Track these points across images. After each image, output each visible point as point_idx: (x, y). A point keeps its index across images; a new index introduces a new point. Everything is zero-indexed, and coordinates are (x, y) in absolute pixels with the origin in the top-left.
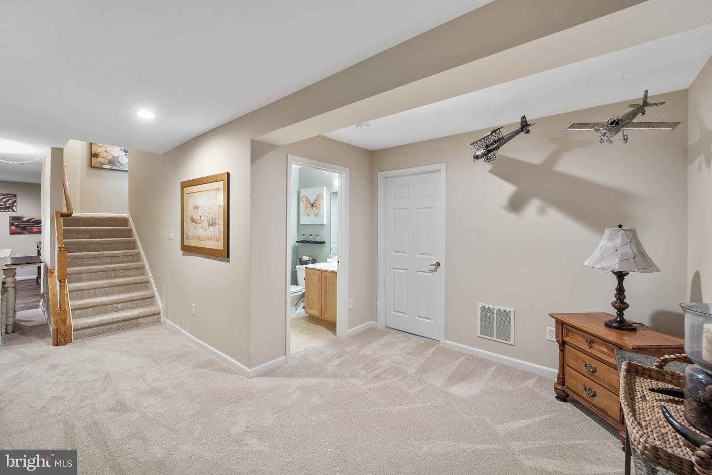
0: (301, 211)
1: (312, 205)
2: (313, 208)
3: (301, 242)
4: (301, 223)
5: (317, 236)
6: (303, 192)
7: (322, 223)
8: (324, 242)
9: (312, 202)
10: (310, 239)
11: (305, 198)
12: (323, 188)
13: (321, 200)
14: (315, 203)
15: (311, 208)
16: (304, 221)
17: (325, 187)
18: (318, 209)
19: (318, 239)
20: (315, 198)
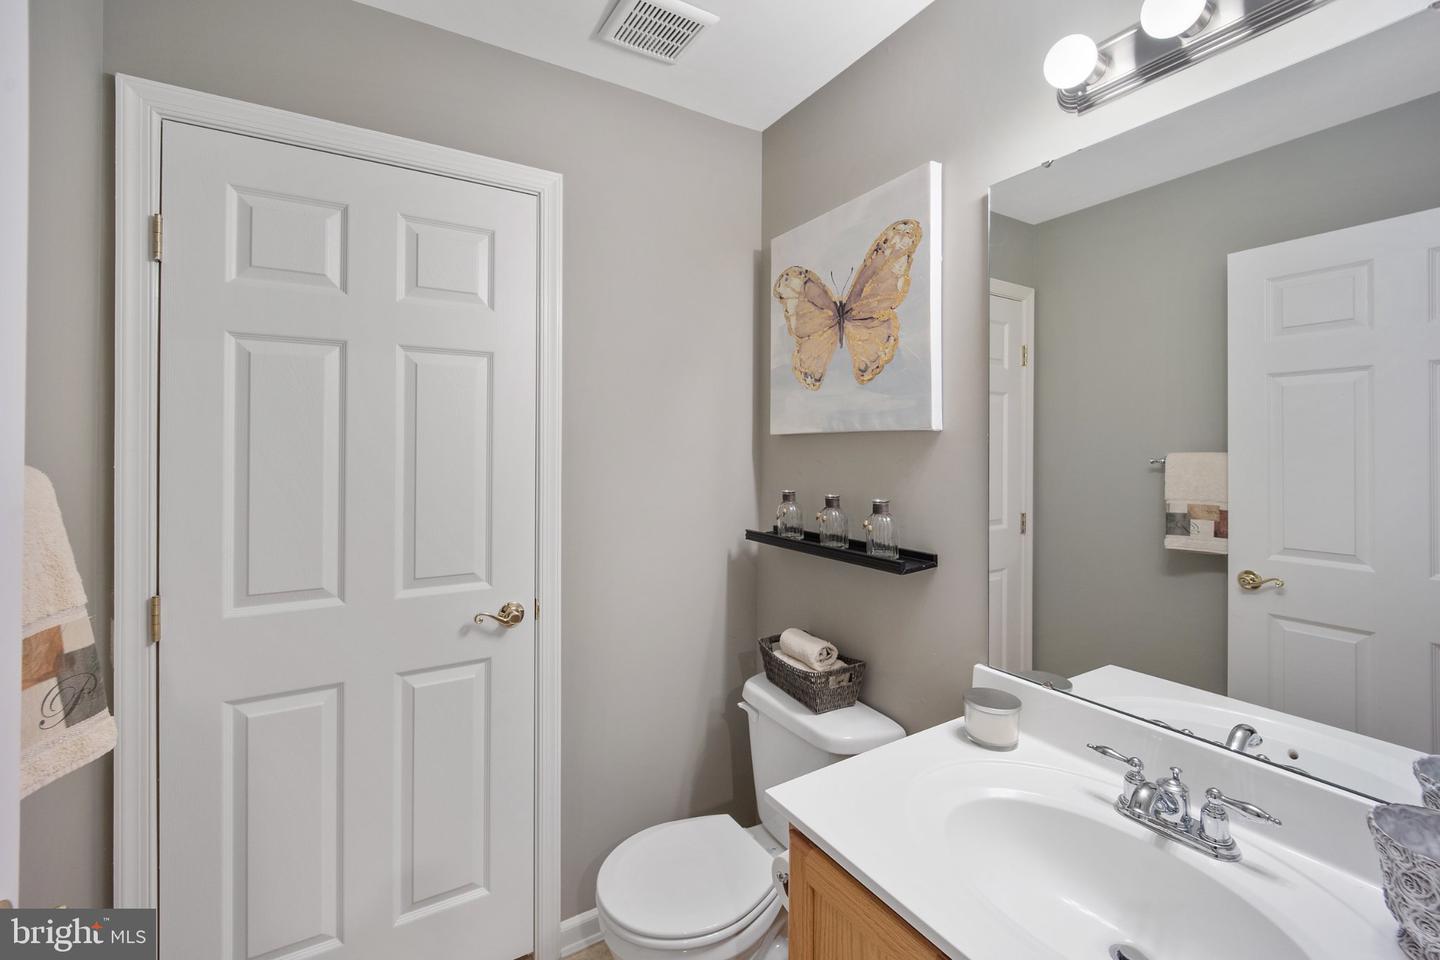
0: (774, 365)
1: (842, 312)
2: (848, 326)
3: (772, 538)
4: (777, 428)
5: (877, 509)
6: (786, 253)
7: (914, 425)
8: (927, 561)
9: (839, 292)
10: (831, 523)
11: (797, 282)
12: (924, 182)
13: (899, 266)
14: (857, 292)
15: (831, 334)
16: (792, 415)
17: (935, 169)
18: (883, 331)
19: (883, 530)
20: (858, 265)
